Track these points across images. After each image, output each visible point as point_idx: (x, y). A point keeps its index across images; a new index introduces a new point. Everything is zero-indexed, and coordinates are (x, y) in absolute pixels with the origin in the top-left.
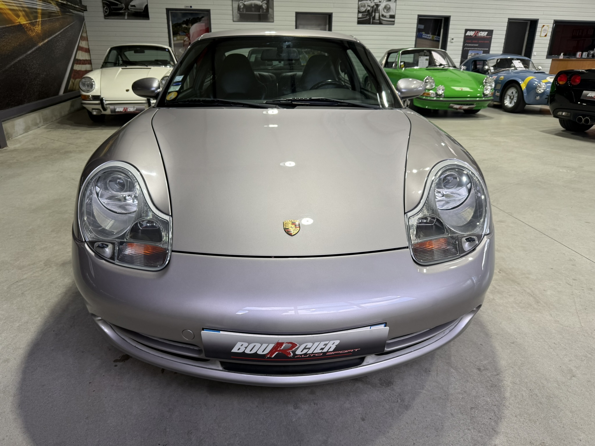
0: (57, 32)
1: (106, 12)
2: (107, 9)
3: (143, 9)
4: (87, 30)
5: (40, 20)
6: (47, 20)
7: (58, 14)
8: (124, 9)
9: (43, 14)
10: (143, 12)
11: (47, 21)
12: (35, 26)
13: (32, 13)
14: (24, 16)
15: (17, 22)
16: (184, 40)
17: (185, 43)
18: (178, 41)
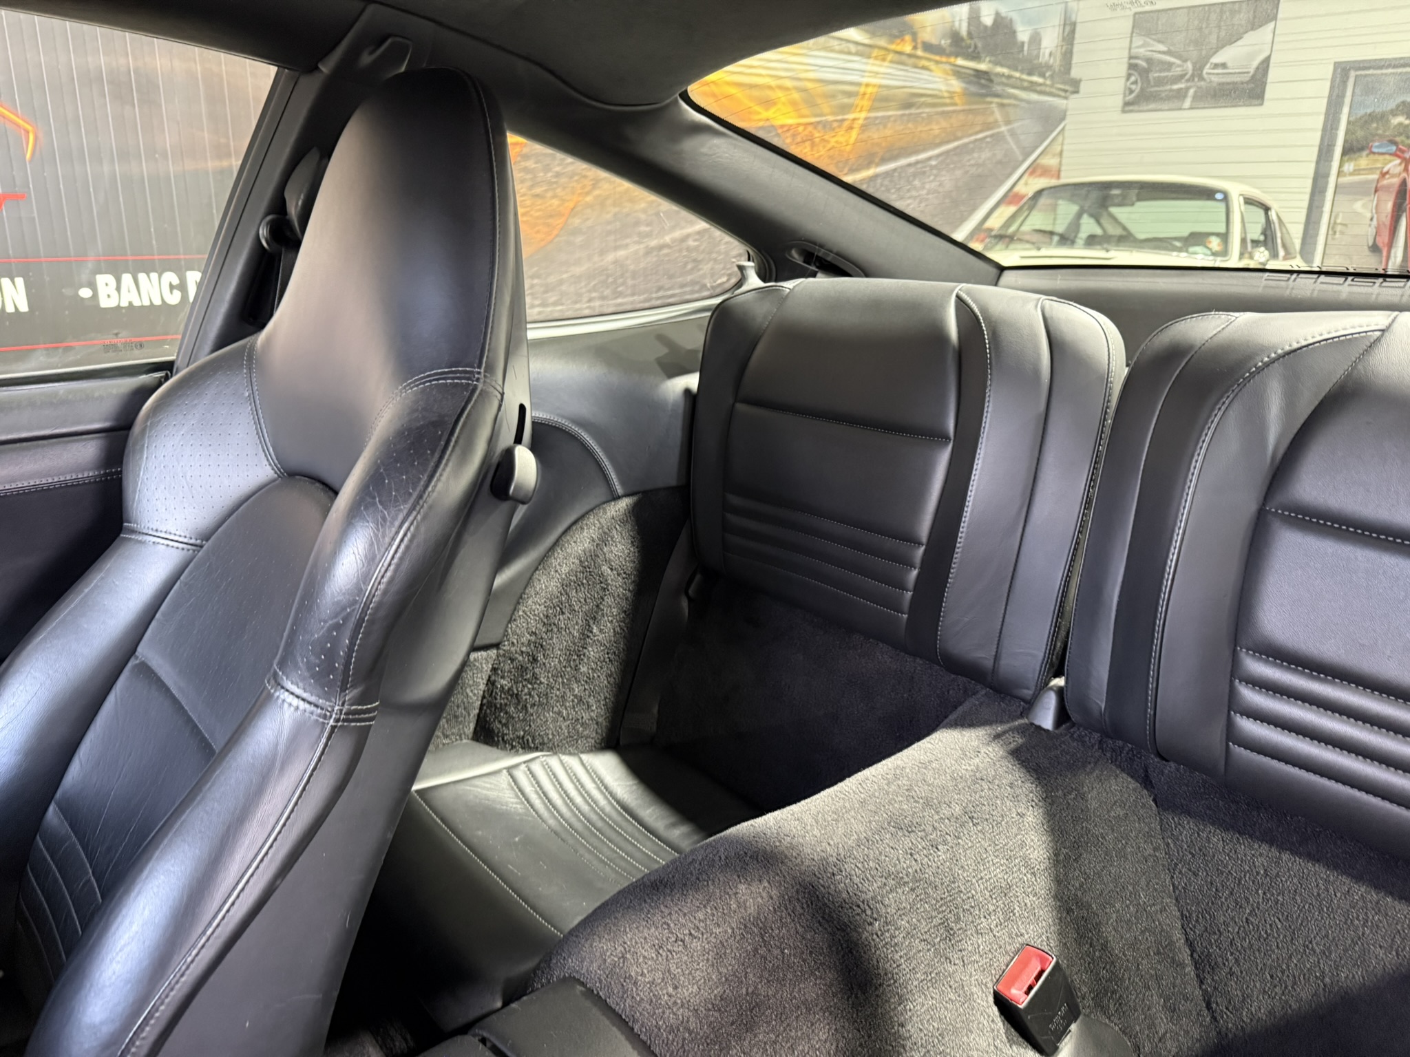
0: (924, 150)
1: (1131, 92)
2: (1135, 82)
3: (1248, 73)
4: (1065, 147)
5: (863, 115)
6: (889, 117)
7: (948, 101)
8: (1187, 77)
9: (882, 100)
10: (1247, 83)
11: (892, 119)
12: (834, 129)
13: (832, 96)
14: (793, 103)
15: (757, 117)
16: (1385, 170)
17: (1385, 182)
18: (1359, 174)
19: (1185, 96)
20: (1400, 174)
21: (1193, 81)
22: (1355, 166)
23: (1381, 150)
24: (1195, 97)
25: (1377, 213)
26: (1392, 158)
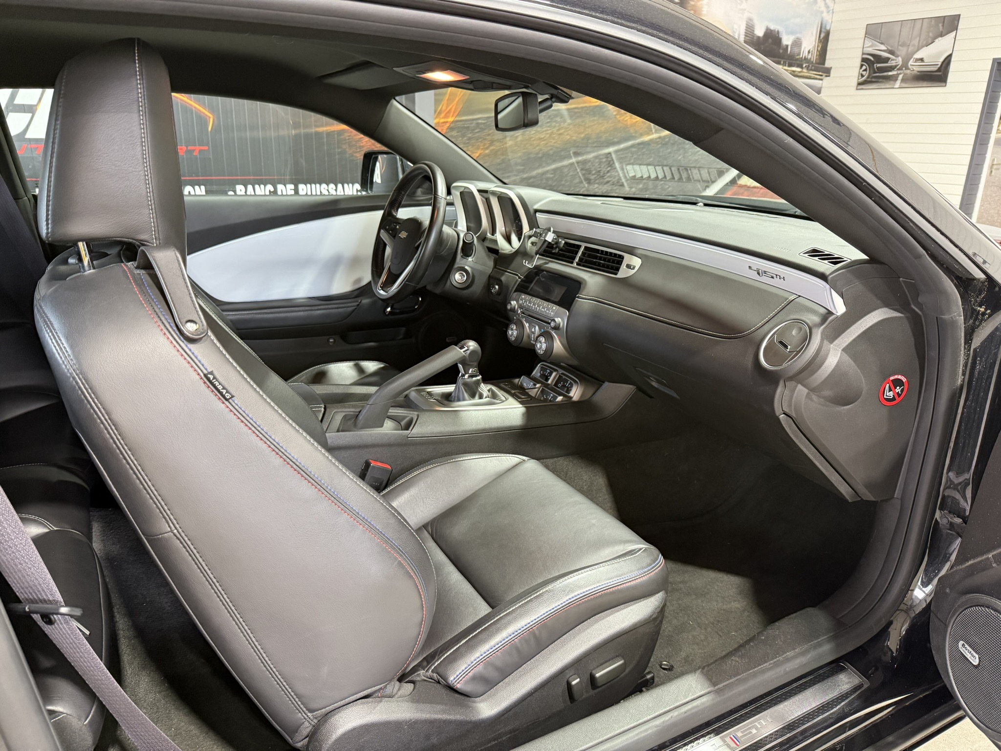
2: (865, 70)
3: (937, 65)
8: (898, 67)
10: (937, 71)
19: (896, 80)
21: (902, 69)
24: (903, 80)
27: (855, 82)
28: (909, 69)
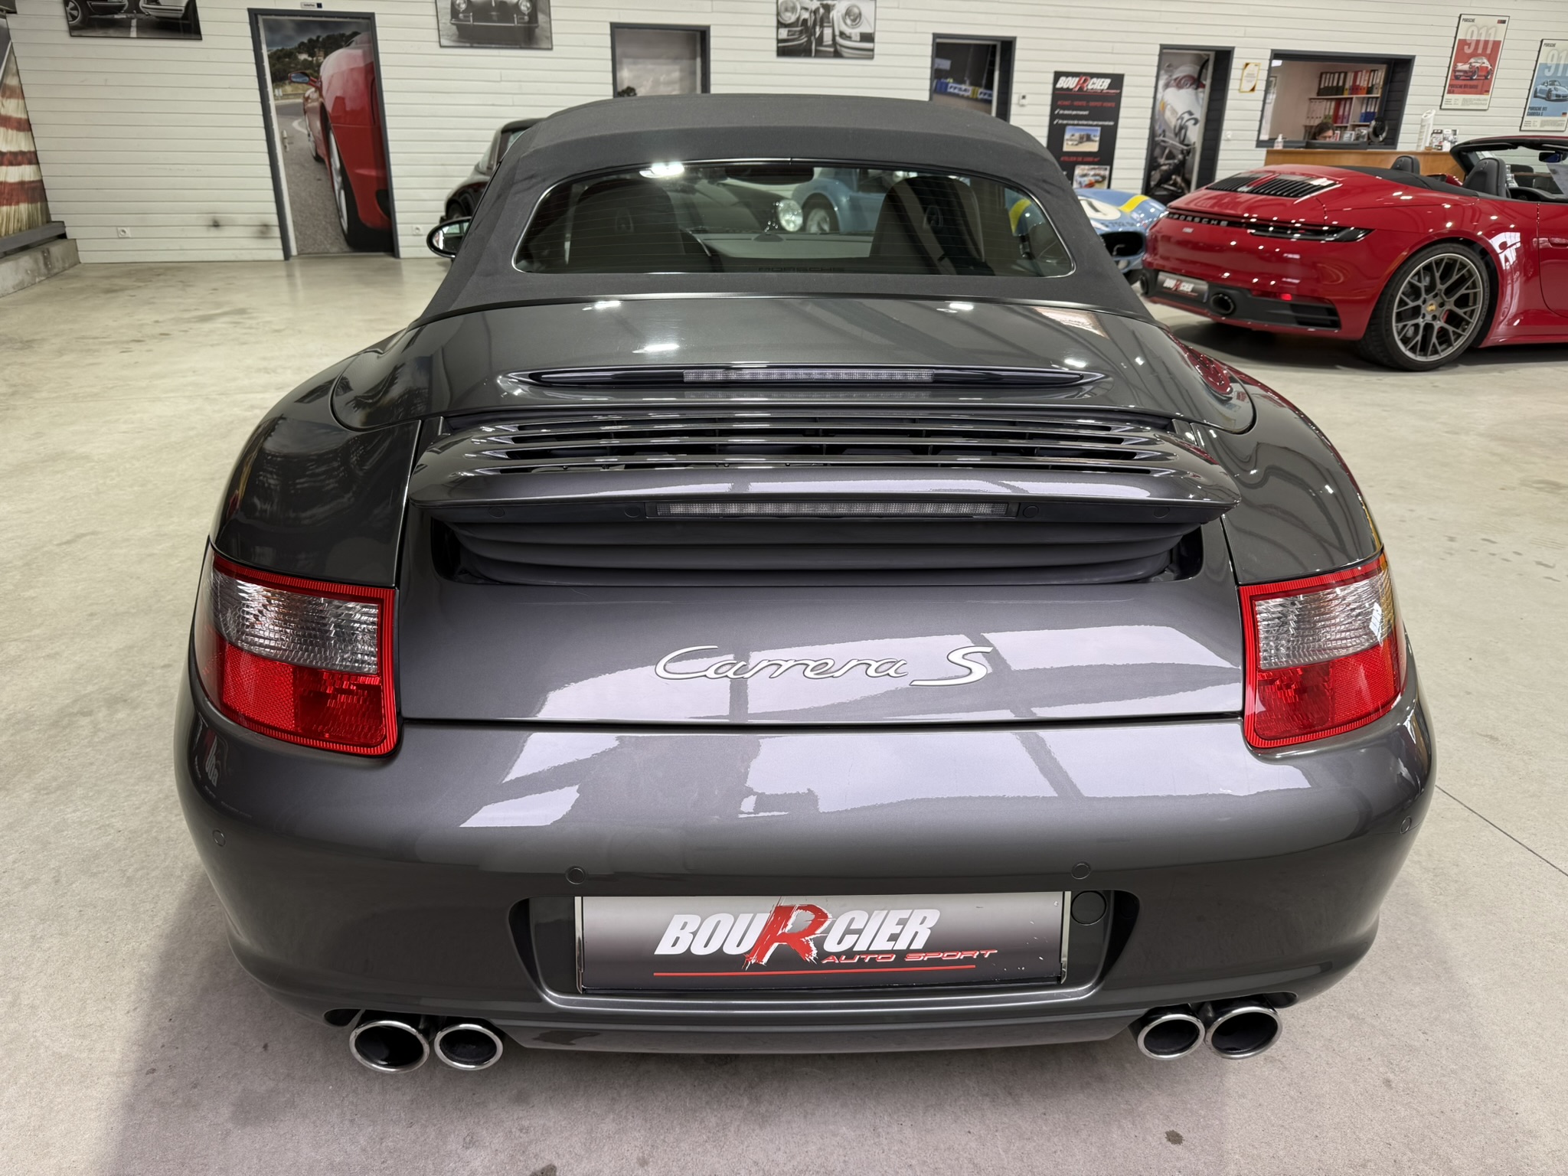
1: (74, 18)
2: (75, 9)
3: (181, 10)
4: (19, 68)
8: (125, 9)
10: (182, 18)
16: (307, 95)
17: (309, 105)
18: (288, 99)
19: (130, 27)
20: (317, 100)
21: (133, 13)
22: (283, 91)
23: (298, 80)
24: (139, 28)
25: (311, 130)
26: (309, 87)
27: (63, 25)
28: (142, 12)
